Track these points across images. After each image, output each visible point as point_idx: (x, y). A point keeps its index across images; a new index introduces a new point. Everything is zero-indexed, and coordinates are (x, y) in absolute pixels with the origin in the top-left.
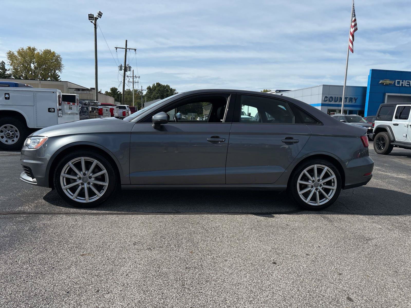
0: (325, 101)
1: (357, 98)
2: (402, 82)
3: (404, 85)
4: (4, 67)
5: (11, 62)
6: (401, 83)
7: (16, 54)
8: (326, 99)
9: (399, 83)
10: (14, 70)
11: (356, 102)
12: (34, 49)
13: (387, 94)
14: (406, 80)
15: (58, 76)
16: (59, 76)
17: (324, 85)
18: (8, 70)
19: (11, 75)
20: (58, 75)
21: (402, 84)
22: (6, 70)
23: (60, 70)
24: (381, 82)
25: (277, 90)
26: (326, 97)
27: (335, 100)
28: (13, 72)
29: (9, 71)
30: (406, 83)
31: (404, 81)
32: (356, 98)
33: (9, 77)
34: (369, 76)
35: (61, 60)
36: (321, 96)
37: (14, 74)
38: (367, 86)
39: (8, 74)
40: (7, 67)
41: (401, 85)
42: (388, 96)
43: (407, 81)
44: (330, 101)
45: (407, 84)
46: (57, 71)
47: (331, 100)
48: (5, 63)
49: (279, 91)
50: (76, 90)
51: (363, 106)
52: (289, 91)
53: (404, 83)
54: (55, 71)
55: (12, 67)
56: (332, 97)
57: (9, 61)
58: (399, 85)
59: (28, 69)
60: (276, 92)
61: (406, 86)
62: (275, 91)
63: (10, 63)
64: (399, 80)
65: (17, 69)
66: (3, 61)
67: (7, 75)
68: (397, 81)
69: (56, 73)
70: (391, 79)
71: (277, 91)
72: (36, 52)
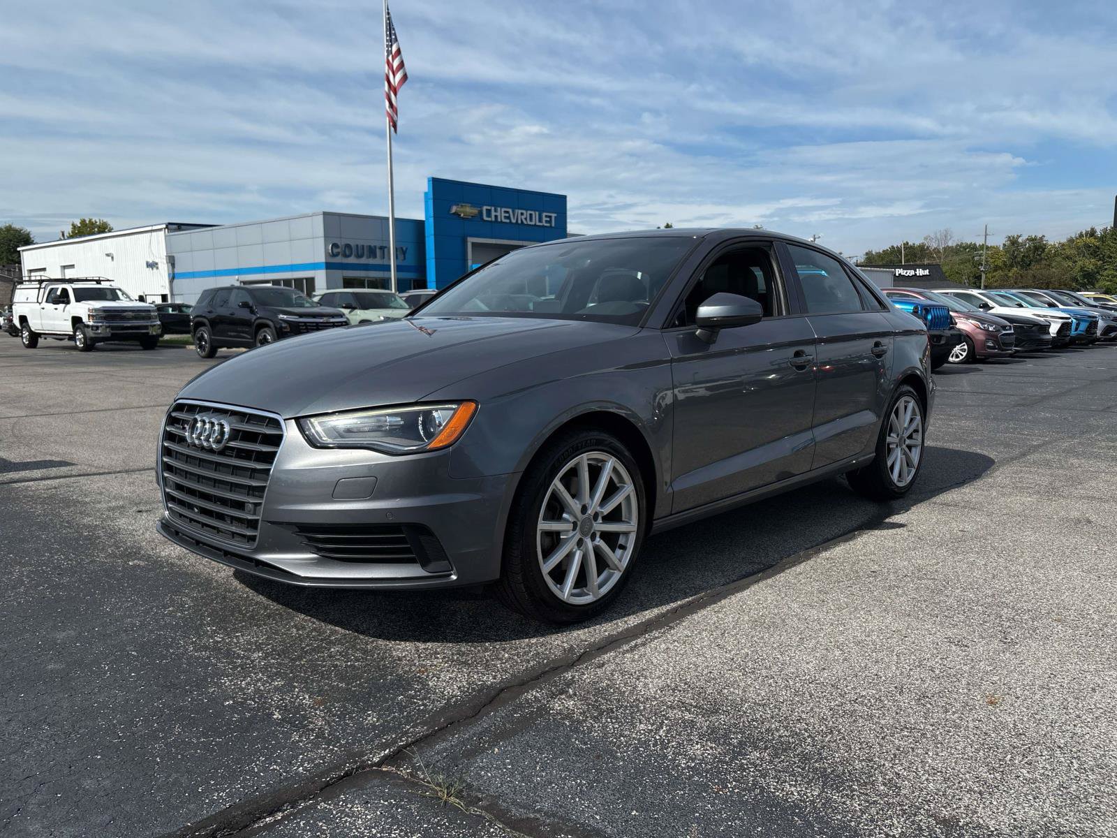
0: (334, 255)
1: (407, 249)
2: (496, 211)
3: (499, 220)
6: (493, 214)
8: (336, 251)
9: (489, 212)
11: (405, 259)
13: (470, 240)
14: (501, 207)
17: (325, 214)
21: (496, 216)
24: (454, 209)
25: (170, 224)
26: (335, 246)
27: (358, 253)
30: (503, 215)
31: (499, 209)
32: (404, 249)
34: (426, 193)
36: (321, 241)
38: (424, 219)
41: (493, 219)
42: (473, 244)
43: (503, 210)
44: (346, 256)
45: (506, 217)
47: (347, 253)
49: (176, 226)
51: (422, 268)
52: (214, 228)
53: (498, 214)
56: (348, 246)
58: (489, 219)
60: (167, 227)
61: (504, 220)
62: (164, 226)
64: (489, 208)
68: (485, 208)
70: (473, 205)
71: (170, 226)
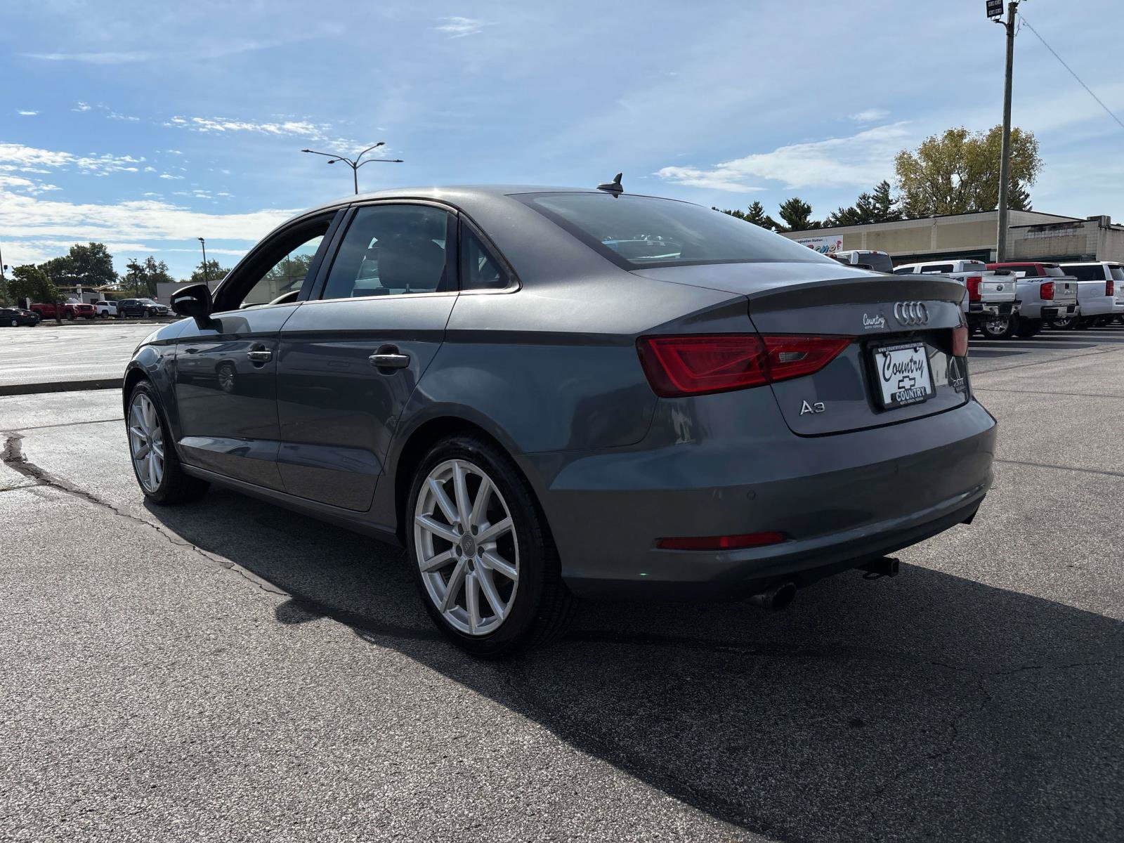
4: (887, 196)
5: (903, 180)
7: (915, 156)
10: (908, 198)
12: (962, 135)
15: (1023, 196)
16: (1028, 196)
18: (894, 201)
19: (901, 213)
20: (1024, 193)
22: (890, 202)
23: (1030, 178)
28: (907, 203)
29: (898, 203)
33: (896, 217)
35: (1034, 149)
37: (907, 208)
39: (895, 212)
40: (893, 195)
46: (1021, 183)
48: (889, 186)
50: (1033, 229)
54: (1016, 184)
55: (904, 193)
57: (899, 177)
59: (943, 190)
63: (901, 181)
65: (917, 194)
66: (885, 182)
67: (893, 214)
69: (1019, 186)
72: (965, 141)
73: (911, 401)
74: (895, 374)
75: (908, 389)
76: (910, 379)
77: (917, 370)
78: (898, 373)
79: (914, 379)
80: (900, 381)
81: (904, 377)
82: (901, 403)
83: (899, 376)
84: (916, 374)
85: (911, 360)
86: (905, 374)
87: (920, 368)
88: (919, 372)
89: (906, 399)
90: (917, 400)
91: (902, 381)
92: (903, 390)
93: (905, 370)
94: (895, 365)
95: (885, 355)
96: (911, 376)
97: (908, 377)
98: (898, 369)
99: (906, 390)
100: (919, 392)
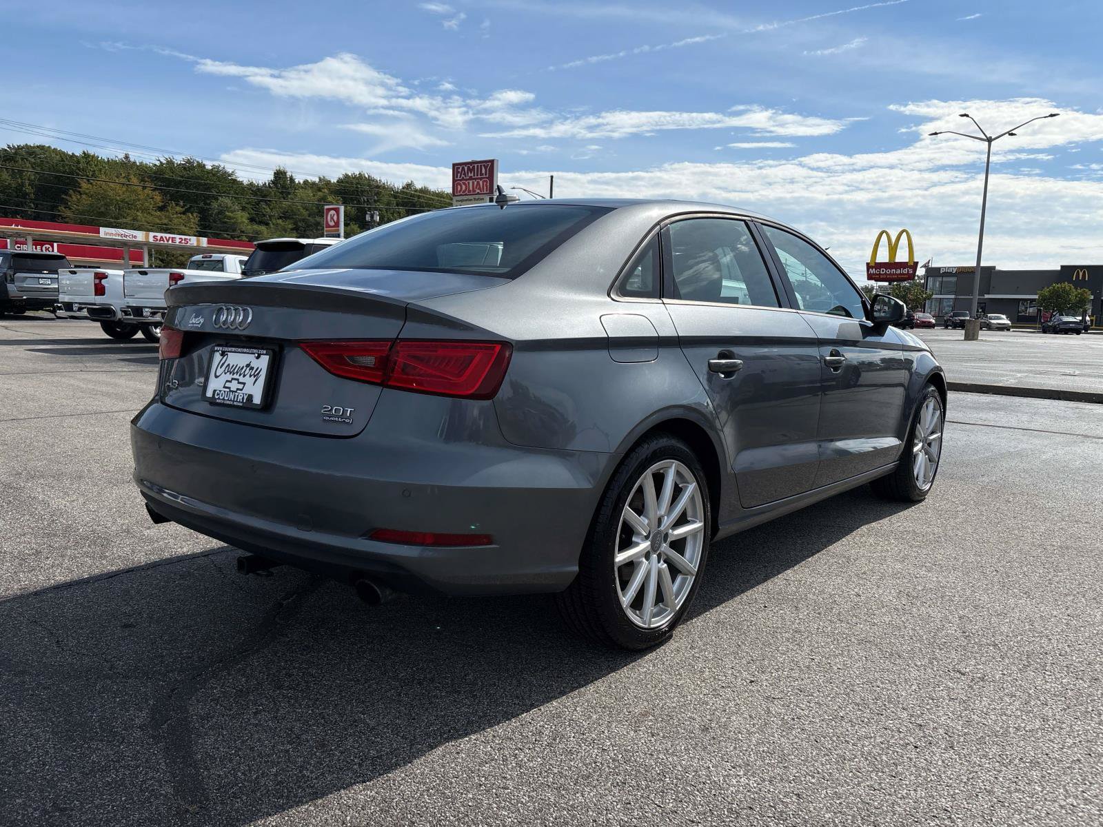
73: (228, 402)
74: (225, 373)
75: (233, 392)
76: (239, 383)
77: (250, 376)
78: (228, 373)
79: (244, 384)
80: (227, 381)
81: (233, 379)
82: (218, 401)
83: (229, 377)
84: (249, 380)
85: (248, 366)
86: (235, 376)
87: (256, 376)
88: (253, 379)
89: (224, 399)
90: (235, 403)
91: (230, 382)
92: (228, 390)
93: (237, 372)
94: (229, 365)
95: (223, 354)
96: (242, 379)
97: (238, 380)
98: (230, 370)
99: (230, 391)
100: (239, 397)
